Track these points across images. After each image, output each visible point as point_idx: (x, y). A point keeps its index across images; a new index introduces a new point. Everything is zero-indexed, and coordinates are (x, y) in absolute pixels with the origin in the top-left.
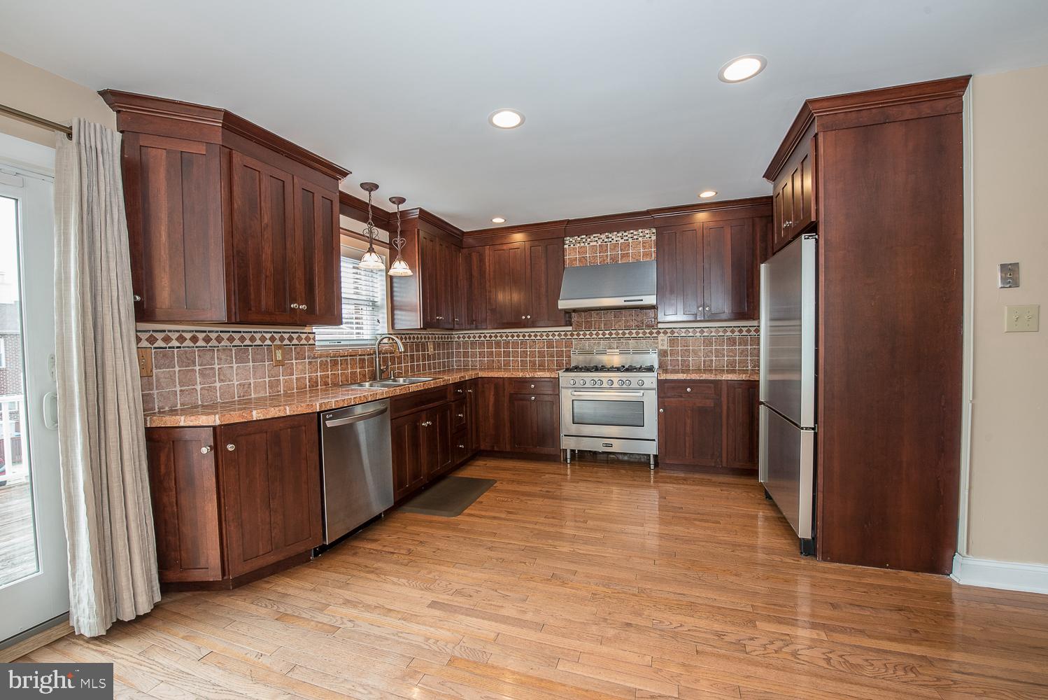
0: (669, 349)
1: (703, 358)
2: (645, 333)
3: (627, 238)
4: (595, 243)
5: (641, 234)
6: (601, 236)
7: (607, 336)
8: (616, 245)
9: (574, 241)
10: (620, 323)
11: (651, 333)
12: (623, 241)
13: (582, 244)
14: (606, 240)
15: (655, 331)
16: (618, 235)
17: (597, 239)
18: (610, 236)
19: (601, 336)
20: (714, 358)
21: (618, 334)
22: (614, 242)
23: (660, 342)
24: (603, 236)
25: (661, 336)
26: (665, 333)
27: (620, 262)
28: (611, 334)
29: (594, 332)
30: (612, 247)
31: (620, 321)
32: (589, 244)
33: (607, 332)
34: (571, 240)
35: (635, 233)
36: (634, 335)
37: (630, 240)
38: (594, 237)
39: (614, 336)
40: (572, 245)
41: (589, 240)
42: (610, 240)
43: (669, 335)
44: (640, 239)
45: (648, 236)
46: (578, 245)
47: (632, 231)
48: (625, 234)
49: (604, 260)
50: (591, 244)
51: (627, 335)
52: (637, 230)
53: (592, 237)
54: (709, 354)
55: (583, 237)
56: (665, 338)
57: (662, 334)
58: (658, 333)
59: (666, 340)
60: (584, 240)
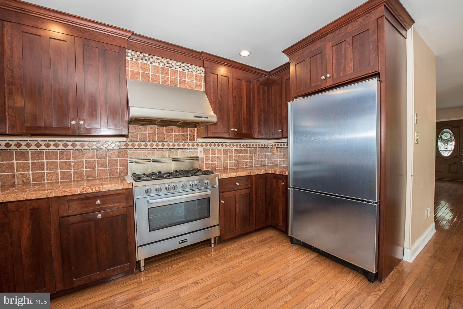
0: (205, 156)
1: (223, 162)
2: (189, 145)
3: (184, 69)
4: (157, 64)
5: (194, 69)
6: (163, 60)
7: (160, 147)
8: (175, 71)
9: (136, 56)
10: (171, 137)
11: (193, 145)
12: (180, 70)
13: (145, 62)
14: (167, 65)
15: (195, 144)
16: (177, 64)
17: (159, 61)
18: (170, 62)
19: (155, 147)
20: (228, 162)
21: (169, 145)
22: (174, 68)
23: (199, 152)
24: (165, 61)
25: (200, 148)
26: (202, 145)
27: (179, 86)
28: (163, 145)
29: (149, 144)
30: (172, 72)
31: (170, 135)
32: (151, 63)
33: (160, 144)
34: (133, 54)
35: (190, 67)
36: (181, 147)
37: (186, 71)
38: (157, 59)
39: (166, 147)
40: (134, 59)
41: (151, 59)
42: (171, 66)
43: (204, 147)
44: (194, 73)
45: (199, 72)
46: (141, 61)
47: (187, 65)
48: (182, 65)
49: (165, 82)
50: (154, 64)
51: (176, 147)
52: (191, 65)
53: (154, 58)
54: (226, 159)
55: (145, 55)
56: (202, 149)
57: (200, 146)
58: (198, 145)
59: (203, 150)
60: (147, 58)
